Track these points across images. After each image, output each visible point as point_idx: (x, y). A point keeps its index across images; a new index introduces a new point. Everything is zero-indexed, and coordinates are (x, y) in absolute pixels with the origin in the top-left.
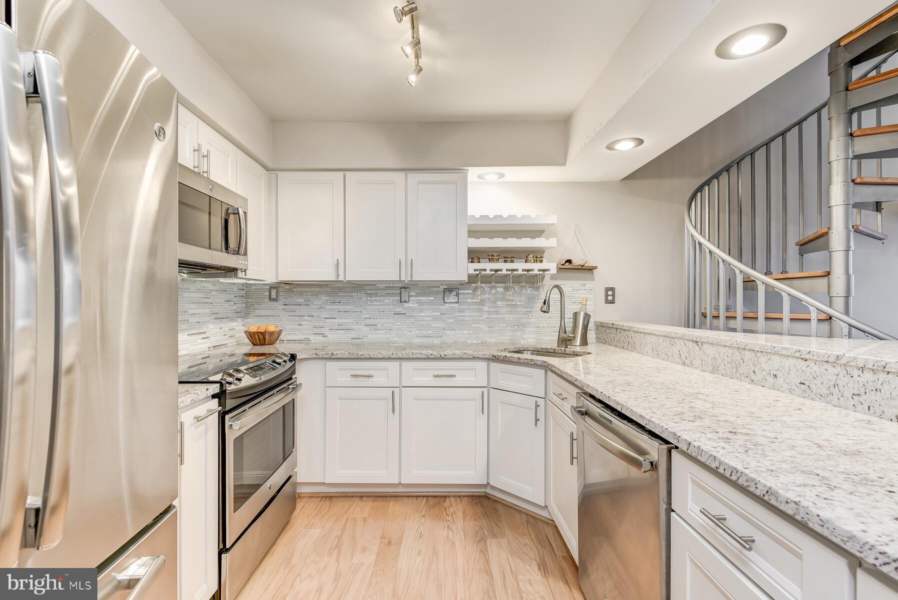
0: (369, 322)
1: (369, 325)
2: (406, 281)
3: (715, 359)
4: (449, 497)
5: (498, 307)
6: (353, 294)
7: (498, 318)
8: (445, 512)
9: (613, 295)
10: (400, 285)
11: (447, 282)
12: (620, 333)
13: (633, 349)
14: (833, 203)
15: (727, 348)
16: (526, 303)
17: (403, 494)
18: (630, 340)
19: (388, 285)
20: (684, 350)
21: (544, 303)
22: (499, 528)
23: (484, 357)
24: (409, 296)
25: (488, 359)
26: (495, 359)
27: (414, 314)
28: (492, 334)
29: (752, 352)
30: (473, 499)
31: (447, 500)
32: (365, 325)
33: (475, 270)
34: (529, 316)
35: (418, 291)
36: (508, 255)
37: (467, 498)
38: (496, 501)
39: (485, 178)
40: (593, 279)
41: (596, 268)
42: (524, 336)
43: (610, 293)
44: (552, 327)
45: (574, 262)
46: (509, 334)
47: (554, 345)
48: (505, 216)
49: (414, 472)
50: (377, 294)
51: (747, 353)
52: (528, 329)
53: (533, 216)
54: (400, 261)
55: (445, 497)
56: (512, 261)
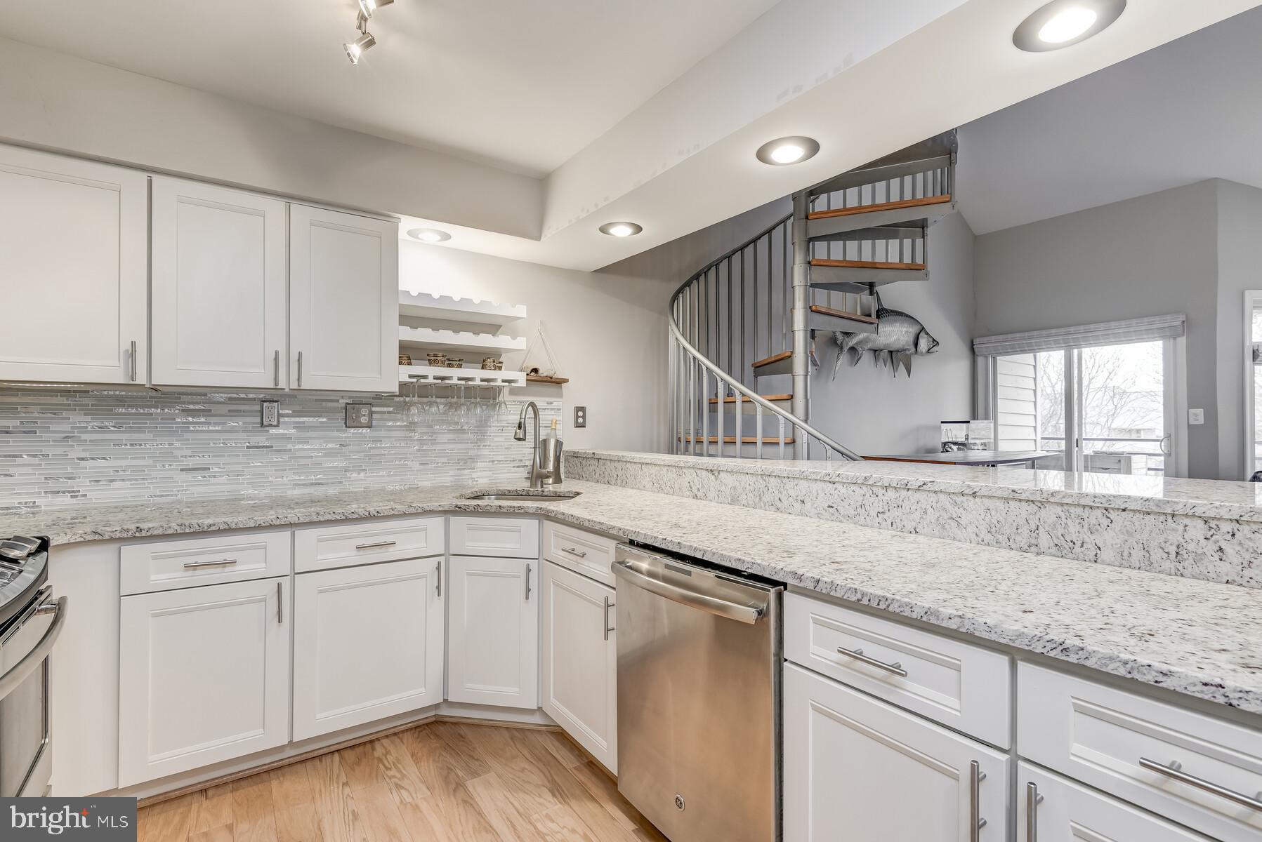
0: (190, 463)
1: (190, 470)
2: (287, 390)
3: (735, 488)
4: (378, 739)
5: (435, 433)
6: (153, 410)
7: (435, 450)
8: (381, 765)
9: (584, 417)
10: (261, 396)
11: (354, 394)
12: (604, 464)
13: (625, 484)
14: (796, 328)
15: (749, 475)
16: (477, 427)
17: (292, 760)
18: (620, 473)
19: (235, 396)
20: (696, 481)
21: (520, 427)
22: (477, 760)
23: (441, 509)
24: (279, 415)
25: (445, 512)
26: (459, 511)
27: (290, 446)
28: (427, 474)
29: (777, 478)
30: (419, 732)
31: (377, 745)
32: (182, 470)
33: (410, 376)
34: (479, 446)
35: (297, 408)
36: (452, 356)
37: (409, 733)
38: (456, 723)
39: (420, 236)
40: (561, 396)
41: (566, 381)
42: (474, 475)
43: (580, 414)
44: (511, 461)
45: (540, 372)
46: (451, 473)
47: (524, 485)
48: (456, 298)
49: (318, 716)
50: (211, 411)
51: (772, 479)
52: (480, 465)
53: (476, 301)
54: (277, 353)
55: (372, 742)
56: (460, 366)
